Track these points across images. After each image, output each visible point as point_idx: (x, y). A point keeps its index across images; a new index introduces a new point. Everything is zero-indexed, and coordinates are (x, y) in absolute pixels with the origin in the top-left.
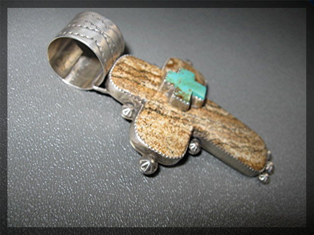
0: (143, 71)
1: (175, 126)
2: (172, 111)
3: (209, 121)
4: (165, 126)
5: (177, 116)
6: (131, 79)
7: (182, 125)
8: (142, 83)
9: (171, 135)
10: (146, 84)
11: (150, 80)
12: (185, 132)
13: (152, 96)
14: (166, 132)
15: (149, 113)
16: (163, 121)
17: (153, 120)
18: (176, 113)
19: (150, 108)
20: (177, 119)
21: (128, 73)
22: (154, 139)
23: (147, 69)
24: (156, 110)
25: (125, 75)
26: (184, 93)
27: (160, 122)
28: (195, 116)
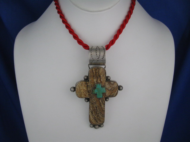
0: (100, 76)
1: (86, 93)
2: (90, 90)
3: (95, 102)
4: (84, 90)
5: (90, 92)
6: (94, 74)
7: (87, 94)
8: (94, 78)
9: (82, 92)
10: (95, 79)
11: (97, 80)
12: (86, 96)
13: (92, 83)
14: (82, 91)
15: (85, 84)
16: (85, 88)
17: (84, 86)
18: (90, 91)
19: (87, 84)
20: (89, 92)
21: (96, 72)
22: (78, 88)
23: (101, 77)
24: (87, 85)
25: (94, 72)
26: (94, 91)
27: (84, 88)
28: (94, 97)
